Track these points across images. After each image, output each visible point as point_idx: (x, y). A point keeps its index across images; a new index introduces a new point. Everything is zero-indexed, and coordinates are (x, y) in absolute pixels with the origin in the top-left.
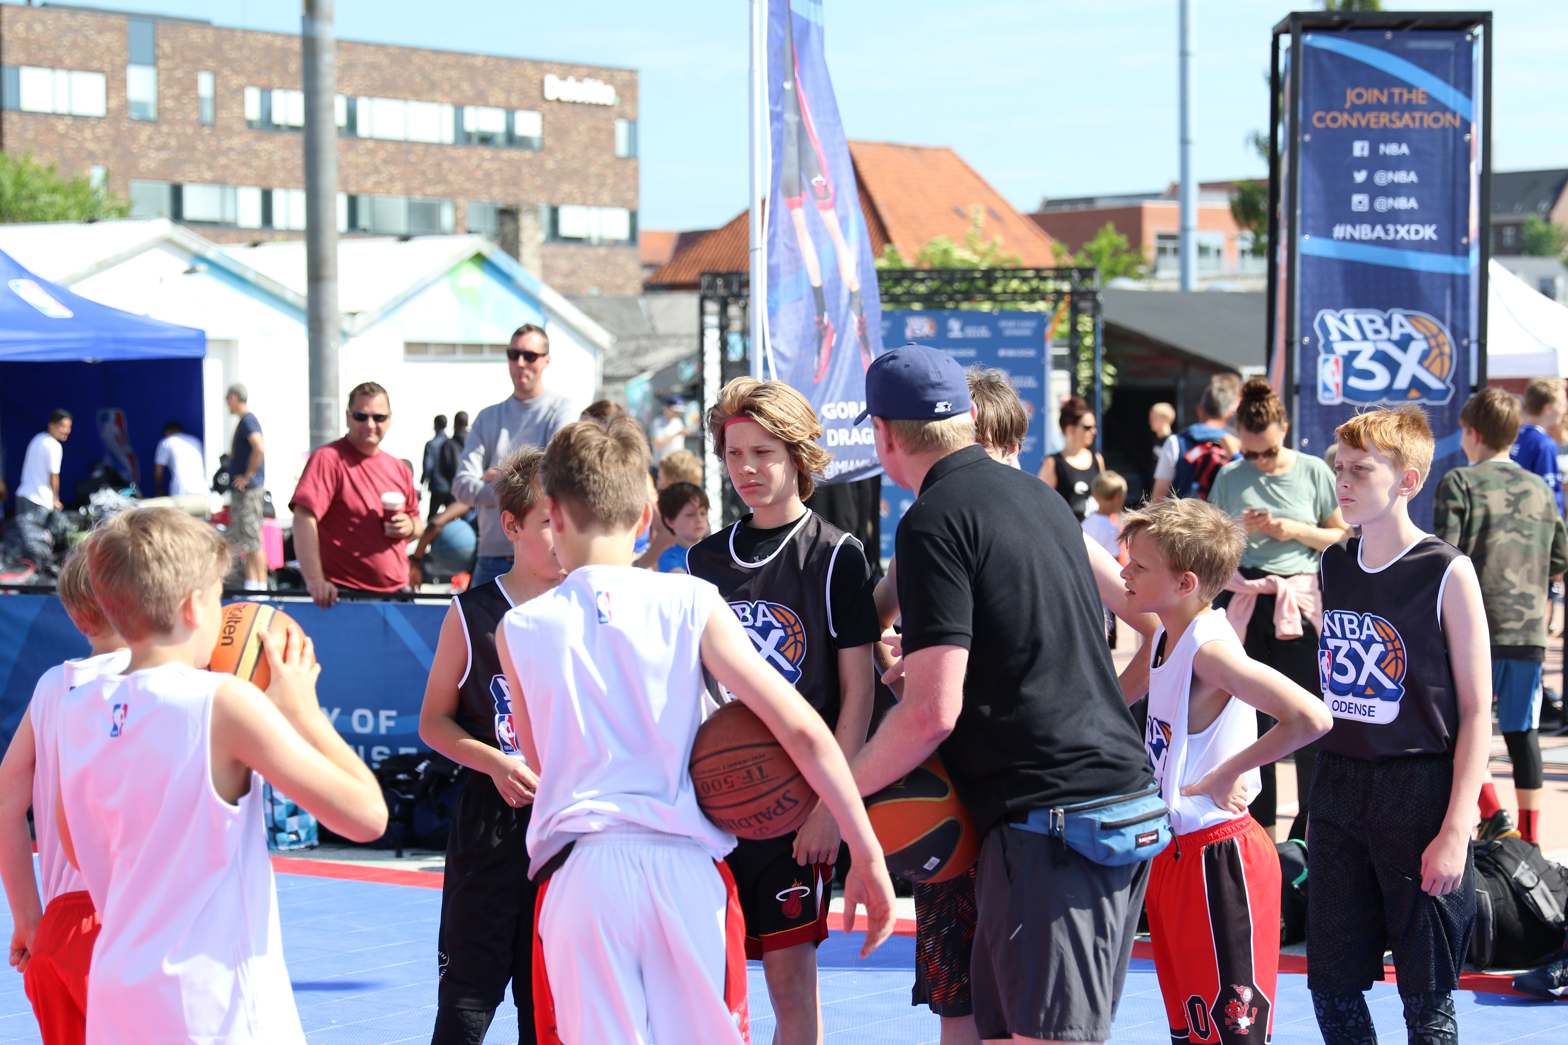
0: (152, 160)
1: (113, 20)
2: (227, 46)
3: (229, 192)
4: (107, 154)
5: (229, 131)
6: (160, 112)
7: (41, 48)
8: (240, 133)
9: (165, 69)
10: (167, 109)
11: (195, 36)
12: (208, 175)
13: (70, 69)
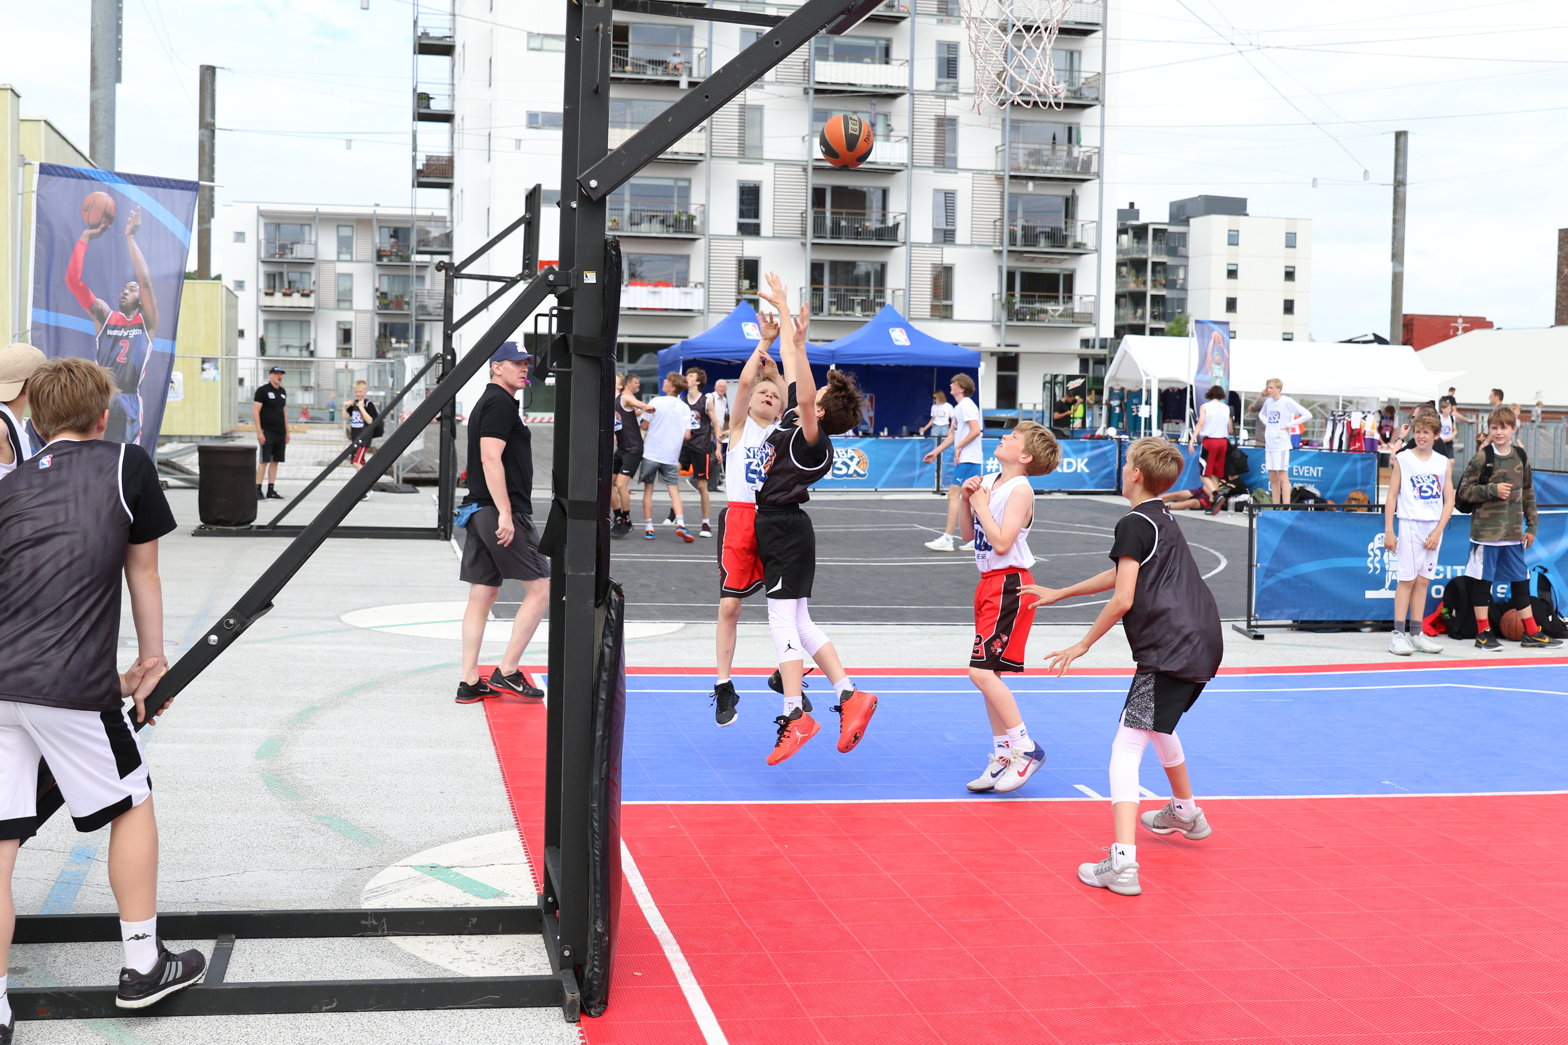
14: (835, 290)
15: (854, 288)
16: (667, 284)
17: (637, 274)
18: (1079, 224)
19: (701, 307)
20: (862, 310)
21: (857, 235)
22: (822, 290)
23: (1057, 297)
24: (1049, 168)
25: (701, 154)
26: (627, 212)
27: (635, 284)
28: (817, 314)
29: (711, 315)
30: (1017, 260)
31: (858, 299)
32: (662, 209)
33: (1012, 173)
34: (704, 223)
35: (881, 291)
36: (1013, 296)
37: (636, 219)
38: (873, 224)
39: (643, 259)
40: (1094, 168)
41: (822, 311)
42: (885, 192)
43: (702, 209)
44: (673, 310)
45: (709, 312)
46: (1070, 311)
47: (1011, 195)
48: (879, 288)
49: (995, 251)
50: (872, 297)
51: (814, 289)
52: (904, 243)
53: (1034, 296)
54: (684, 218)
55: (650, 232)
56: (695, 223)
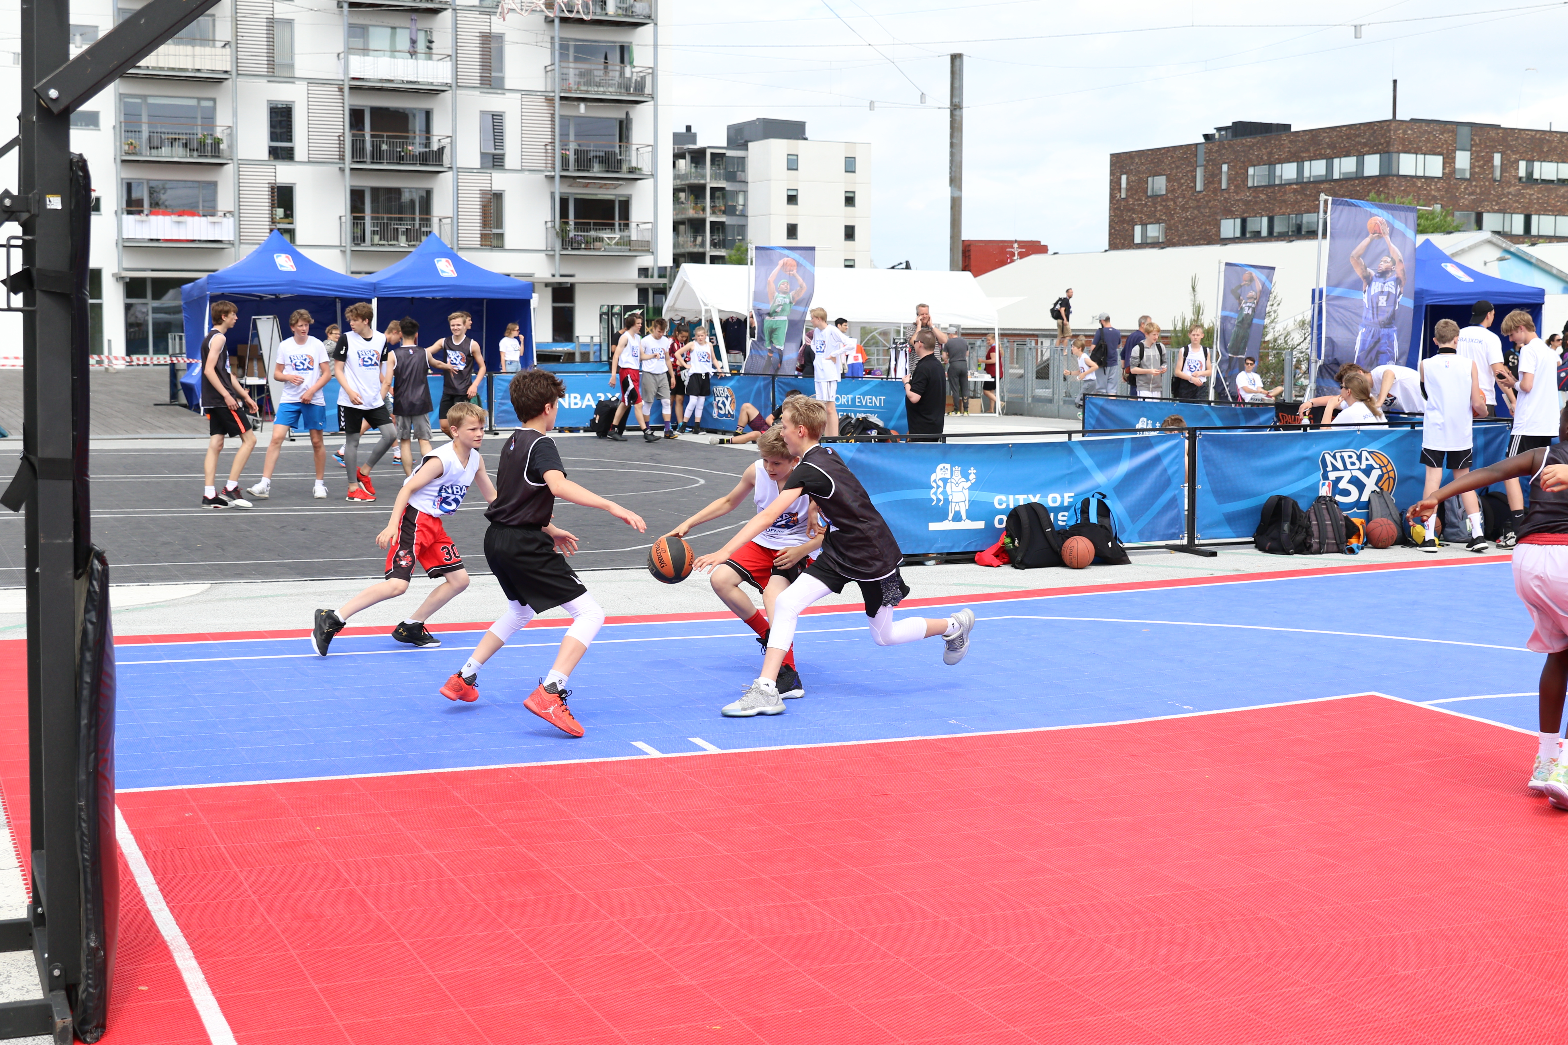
0: (1466, 200)
1: (1449, 126)
2: (1509, 138)
3: (1507, 216)
4: (1442, 197)
5: (1509, 184)
6: (1471, 174)
7: (1410, 142)
8: (1515, 185)
9: (1475, 151)
10: (1476, 173)
11: (1492, 134)
12: (1496, 208)
13: (1425, 154)
14: (377, 218)
15: (397, 216)
16: (193, 214)
17: (160, 203)
18: (634, 147)
19: (231, 238)
20: (407, 240)
21: (400, 159)
22: (363, 218)
23: (613, 225)
24: (601, 89)
25: (226, 72)
26: (145, 135)
27: (156, 214)
28: (359, 245)
29: (242, 246)
30: (570, 186)
31: (402, 228)
32: (184, 131)
33: (562, 95)
34: (231, 147)
35: (426, 220)
36: (567, 223)
37: (156, 143)
38: (416, 149)
39: (167, 186)
40: (648, 90)
41: (364, 241)
42: (428, 114)
43: (229, 131)
44: (199, 241)
45: (240, 243)
46: (626, 239)
47: (562, 117)
48: (425, 216)
49: (546, 176)
50: (417, 226)
51: (355, 218)
52: (450, 168)
53: (589, 224)
54: (209, 141)
55: (172, 157)
56: (221, 146)
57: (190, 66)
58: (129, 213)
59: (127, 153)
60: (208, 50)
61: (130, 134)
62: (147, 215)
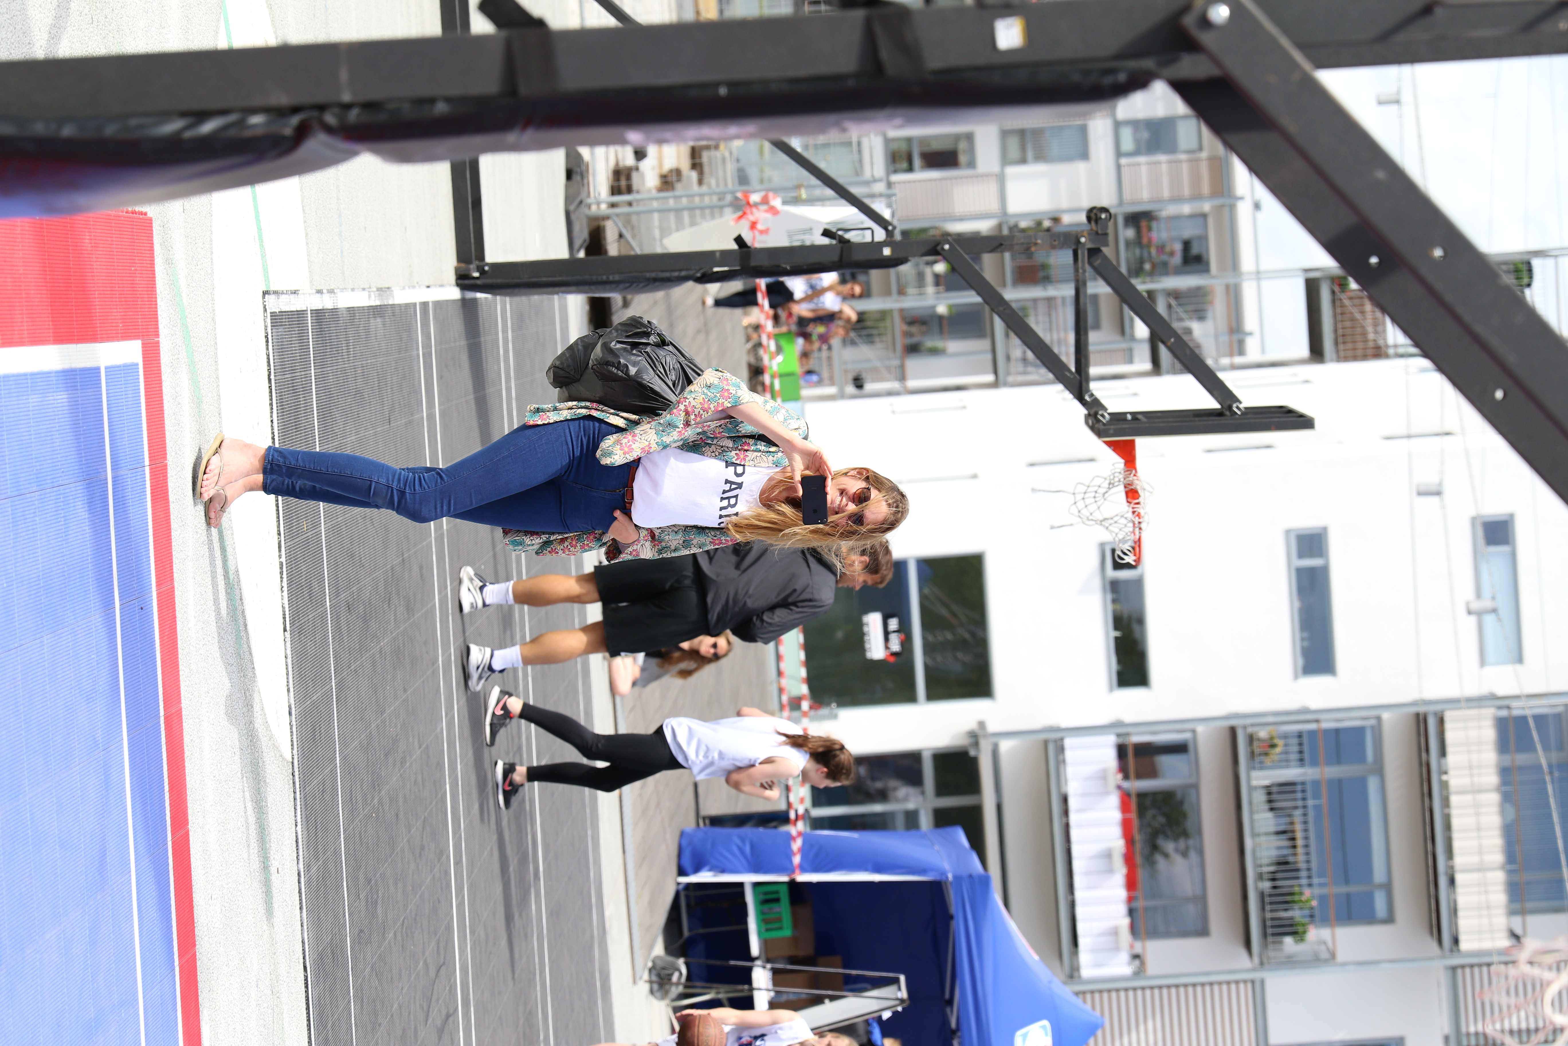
16: (1132, 885)
19: (1085, 974)
25: (1456, 941)
26: (1296, 775)
27: (1125, 807)
32: (1313, 860)
34: (1291, 963)
37: (1282, 800)
43: (1325, 955)
44: (1072, 906)
54: (1296, 914)
55: (1254, 836)
56: (1288, 940)
57: (1459, 860)
58: (1122, 751)
59: (1251, 739)
60: (1499, 897)
61: (1295, 741)
62: (1119, 787)
